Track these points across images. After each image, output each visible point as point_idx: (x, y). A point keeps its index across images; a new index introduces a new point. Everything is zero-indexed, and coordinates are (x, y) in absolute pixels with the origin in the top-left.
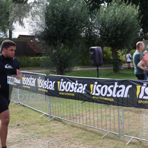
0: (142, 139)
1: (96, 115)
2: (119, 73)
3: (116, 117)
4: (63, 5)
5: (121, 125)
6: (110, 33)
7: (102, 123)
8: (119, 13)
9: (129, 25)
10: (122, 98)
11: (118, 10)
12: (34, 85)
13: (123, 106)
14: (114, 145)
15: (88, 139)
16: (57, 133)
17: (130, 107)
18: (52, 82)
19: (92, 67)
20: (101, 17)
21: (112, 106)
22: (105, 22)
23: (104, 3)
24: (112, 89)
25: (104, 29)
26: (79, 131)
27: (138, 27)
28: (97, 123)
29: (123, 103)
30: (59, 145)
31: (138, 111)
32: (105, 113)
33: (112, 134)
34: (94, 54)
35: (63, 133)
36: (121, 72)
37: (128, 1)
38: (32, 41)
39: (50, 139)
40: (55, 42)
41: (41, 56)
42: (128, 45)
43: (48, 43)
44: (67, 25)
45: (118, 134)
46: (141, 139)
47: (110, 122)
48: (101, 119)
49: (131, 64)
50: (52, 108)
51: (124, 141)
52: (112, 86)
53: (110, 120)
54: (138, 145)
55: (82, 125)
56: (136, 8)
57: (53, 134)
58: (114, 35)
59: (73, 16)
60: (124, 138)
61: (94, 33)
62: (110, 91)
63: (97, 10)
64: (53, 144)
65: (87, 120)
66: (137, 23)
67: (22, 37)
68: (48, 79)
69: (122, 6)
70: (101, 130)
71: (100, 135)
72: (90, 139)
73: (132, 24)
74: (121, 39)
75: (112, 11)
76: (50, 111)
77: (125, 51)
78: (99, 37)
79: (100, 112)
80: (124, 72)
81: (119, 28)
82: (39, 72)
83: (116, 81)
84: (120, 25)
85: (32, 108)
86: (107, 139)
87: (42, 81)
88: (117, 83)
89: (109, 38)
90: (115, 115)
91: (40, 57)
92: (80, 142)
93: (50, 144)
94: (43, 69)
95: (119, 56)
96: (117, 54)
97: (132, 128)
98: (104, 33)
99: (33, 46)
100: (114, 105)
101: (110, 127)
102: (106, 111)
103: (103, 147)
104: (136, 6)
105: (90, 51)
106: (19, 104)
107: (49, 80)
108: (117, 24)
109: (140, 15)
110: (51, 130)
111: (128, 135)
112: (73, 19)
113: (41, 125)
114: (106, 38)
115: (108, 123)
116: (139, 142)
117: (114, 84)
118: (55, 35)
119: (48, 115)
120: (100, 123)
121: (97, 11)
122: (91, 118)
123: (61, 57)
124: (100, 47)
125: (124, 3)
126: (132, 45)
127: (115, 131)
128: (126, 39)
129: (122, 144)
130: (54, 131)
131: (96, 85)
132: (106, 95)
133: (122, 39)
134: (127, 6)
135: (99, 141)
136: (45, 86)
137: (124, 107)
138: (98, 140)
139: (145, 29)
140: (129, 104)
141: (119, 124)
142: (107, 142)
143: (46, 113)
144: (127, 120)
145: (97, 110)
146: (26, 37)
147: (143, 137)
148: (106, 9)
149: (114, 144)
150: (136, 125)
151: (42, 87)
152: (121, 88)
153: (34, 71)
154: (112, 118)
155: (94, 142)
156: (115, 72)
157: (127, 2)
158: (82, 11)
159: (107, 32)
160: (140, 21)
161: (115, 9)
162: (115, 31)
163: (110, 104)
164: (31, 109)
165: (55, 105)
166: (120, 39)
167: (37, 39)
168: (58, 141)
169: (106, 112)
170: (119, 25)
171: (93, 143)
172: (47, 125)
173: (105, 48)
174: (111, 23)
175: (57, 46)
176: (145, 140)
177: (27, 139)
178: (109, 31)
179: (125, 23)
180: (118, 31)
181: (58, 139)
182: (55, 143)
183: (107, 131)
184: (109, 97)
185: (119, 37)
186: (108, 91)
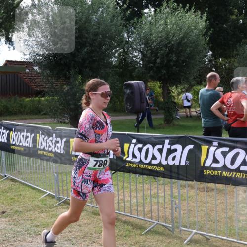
0: (210, 234)
1: (136, 195)
2: (174, 125)
3: (168, 198)
4: (80, 12)
5: (176, 211)
6: (159, 58)
7: (144, 209)
8: (173, 26)
9: (190, 45)
10: (177, 165)
11: (171, 20)
12: (31, 145)
13: (178, 179)
14: (164, 244)
15: (121, 236)
17: (191, 181)
18: (61, 140)
19: (128, 115)
20: (144, 31)
21: (161, 180)
22: (151, 40)
23: (149, 8)
24: (160, 151)
25: (149, 52)
27: (205, 49)
28: (136, 208)
29: (178, 174)
31: (203, 188)
32: (149, 191)
33: (161, 226)
34: (132, 93)
36: (176, 123)
37: (188, 5)
38: (27, 70)
40: (67, 73)
41: (44, 96)
42: (187, 78)
43: (55, 73)
44: (87, 45)
45: (171, 226)
46: (207, 234)
47: (158, 206)
48: (142, 201)
49: (192, 110)
50: (60, 184)
51: (180, 238)
52: (160, 146)
53: (158, 202)
54: (203, 244)
56: (201, 17)
58: (166, 61)
59: (97, 30)
60: (181, 234)
61: (133, 57)
62: (157, 154)
63: (138, 19)
64: (62, 244)
65: (119, 203)
66: (203, 43)
67: (11, 64)
68: (54, 135)
69: (178, 14)
70: (142, 220)
71: (141, 228)
72: (125, 234)
73: (194, 44)
74: (176, 68)
75: (162, 22)
76: (58, 188)
77: (184, 88)
78: (140, 64)
79: (141, 190)
80: (182, 123)
81: (174, 50)
82: (39, 122)
84: (176, 45)
85: (26, 183)
86: (152, 235)
87: (44, 139)
89: (157, 67)
90: (165, 194)
91: (42, 97)
94: (46, 118)
95: (173, 97)
96: (170, 93)
97: (194, 216)
98: (149, 58)
99: (31, 78)
100: (164, 177)
101: (158, 214)
102: (150, 188)
104: (202, 14)
105: (125, 88)
106: (6, 176)
107: (56, 137)
108: (170, 43)
109: (208, 28)
111: (186, 227)
112: (96, 34)
113: (42, 212)
114: (152, 66)
115: (155, 207)
116: (205, 239)
118: (68, 61)
119: (54, 194)
120: (140, 209)
121: (138, 21)
122: (126, 199)
123: (77, 97)
124: (142, 82)
125: (182, 9)
126: (195, 78)
127: (166, 221)
128: (185, 68)
129: (177, 243)
131: (134, 145)
133: (178, 69)
134: (187, 13)
135: (138, 238)
136: (50, 146)
137: (181, 181)
138: (137, 236)
139: (216, 53)
140: (188, 177)
141: (172, 210)
142: (152, 240)
143: (50, 191)
144: (185, 203)
145: (136, 186)
146: (18, 64)
147: (211, 231)
148: (152, 19)
149: (164, 242)
150: (199, 210)
151: (44, 148)
152: (175, 150)
153: (32, 122)
154: (161, 200)
155: (130, 240)
156: (167, 123)
157: (187, 8)
158: (112, 21)
159: (154, 56)
160: (208, 38)
161: (167, 18)
162: (168, 55)
163: (158, 175)
164: (26, 185)
165: (67, 178)
167: (36, 68)
168: (71, 238)
169: (151, 190)
170: (173, 45)
171: (130, 242)
172: (52, 212)
173: (151, 84)
174: (161, 41)
175: (71, 79)
176: (215, 236)
177: (18, 237)
178: (156, 54)
179: (183, 42)
180: (172, 54)
181: (70, 235)
182: (65, 242)
183: (153, 221)
184: (156, 165)
185: (174, 65)
186: (153, 155)
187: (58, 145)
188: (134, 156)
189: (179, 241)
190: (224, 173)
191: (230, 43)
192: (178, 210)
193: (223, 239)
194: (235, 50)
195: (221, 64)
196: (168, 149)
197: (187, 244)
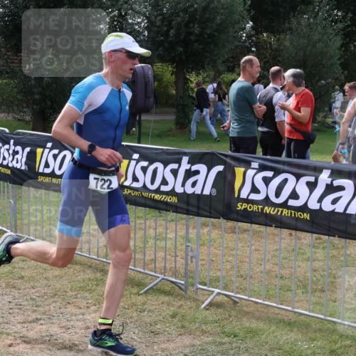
0: (238, 296)
3: (180, 241)
5: (192, 262)
6: (174, 29)
7: (145, 255)
10: (198, 195)
13: (198, 215)
14: (172, 309)
16: (32, 279)
17: (216, 218)
18: (23, 150)
21: (172, 215)
24: (175, 172)
25: (159, 18)
26: (87, 274)
27: (243, 18)
29: (198, 208)
30: (35, 308)
31: (231, 228)
33: (169, 282)
34: (133, 82)
35: (46, 278)
39: (12, 293)
42: (215, 62)
45: (183, 282)
46: (236, 295)
47: (166, 253)
48: (142, 245)
51: (195, 300)
52: (175, 166)
55: (95, 259)
57: (20, 281)
58: (184, 34)
60: (196, 294)
62: (170, 178)
64: (20, 305)
66: (241, 8)
68: (12, 141)
70: (140, 272)
73: (228, 11)
74: (199, 45)
76: (16, 222)
77: (208, 76)
81: (198, 17)
83: (185, 154)
84: (200, 10)
86: (155, 295)
88: (188, 158)
89: (171, 42)
90: (178, 236)
92: (90, 301)
93: (12, 305)
95: (192, 88)
96: (187, 83)
97: (215, 269)
98: (159, 27)
100: (176, 212)
101: (165, 263)
103: (146, 312)
107: (15, 144)
108: (192, 6)
110: (16, 270)
111: (205, 285)
114: (162, 40)
115: (161, 254)
116: (232, 302)
117: (179, 162)
120: (139, 256)
124: (150, 66)
126: (224, 62)
127: (176, 275)
128: (212, 46)
129: (191, 308)
130: (23, 274)
132: (159, 187)
133: (201, 47)
135: (135, 299)
136: (4, 158)
137: (204, 219)
138: (132, 296)
139: (259, 24)
140: (213, 212)
141: (186, 259)
142: (155, 302)
144: (204, 249)
147: (241, 291)
149: (173, 306)
150: (225, 261)
152: (197, 172)
155: (123, 301)
156: (181, 128)
159: (166, 25)
160: (250, 3)
162: (187, 26)
163: (168, 209)
165: (29, 206)
166: (197, 44)
168: (34, 297)
170: (196, 9)
171: (122, 304)
173: (158, 66)
176: (246, 298)
178: (170, 22)
179: (212, 5)
180: (194, 24)
181: (33, 293)
182: (25, 303)
183: (156, 275)
184: (167, 193)
185: (196, 41)
186: (164, 178)
187: (18, 157)
188: (135, 179)
189: (194, 304)
190: (266, 208)
191: (281, 10)
192: (194, 260)
193: (256, 303)
194: (287, 21)
195: (265, 41)
196: (186, 170)
197: (206, 308)
